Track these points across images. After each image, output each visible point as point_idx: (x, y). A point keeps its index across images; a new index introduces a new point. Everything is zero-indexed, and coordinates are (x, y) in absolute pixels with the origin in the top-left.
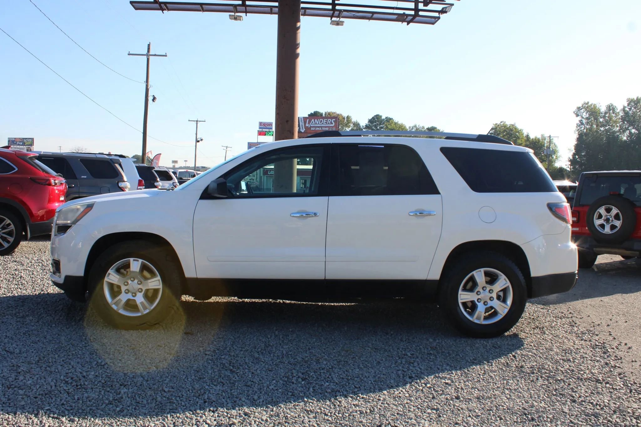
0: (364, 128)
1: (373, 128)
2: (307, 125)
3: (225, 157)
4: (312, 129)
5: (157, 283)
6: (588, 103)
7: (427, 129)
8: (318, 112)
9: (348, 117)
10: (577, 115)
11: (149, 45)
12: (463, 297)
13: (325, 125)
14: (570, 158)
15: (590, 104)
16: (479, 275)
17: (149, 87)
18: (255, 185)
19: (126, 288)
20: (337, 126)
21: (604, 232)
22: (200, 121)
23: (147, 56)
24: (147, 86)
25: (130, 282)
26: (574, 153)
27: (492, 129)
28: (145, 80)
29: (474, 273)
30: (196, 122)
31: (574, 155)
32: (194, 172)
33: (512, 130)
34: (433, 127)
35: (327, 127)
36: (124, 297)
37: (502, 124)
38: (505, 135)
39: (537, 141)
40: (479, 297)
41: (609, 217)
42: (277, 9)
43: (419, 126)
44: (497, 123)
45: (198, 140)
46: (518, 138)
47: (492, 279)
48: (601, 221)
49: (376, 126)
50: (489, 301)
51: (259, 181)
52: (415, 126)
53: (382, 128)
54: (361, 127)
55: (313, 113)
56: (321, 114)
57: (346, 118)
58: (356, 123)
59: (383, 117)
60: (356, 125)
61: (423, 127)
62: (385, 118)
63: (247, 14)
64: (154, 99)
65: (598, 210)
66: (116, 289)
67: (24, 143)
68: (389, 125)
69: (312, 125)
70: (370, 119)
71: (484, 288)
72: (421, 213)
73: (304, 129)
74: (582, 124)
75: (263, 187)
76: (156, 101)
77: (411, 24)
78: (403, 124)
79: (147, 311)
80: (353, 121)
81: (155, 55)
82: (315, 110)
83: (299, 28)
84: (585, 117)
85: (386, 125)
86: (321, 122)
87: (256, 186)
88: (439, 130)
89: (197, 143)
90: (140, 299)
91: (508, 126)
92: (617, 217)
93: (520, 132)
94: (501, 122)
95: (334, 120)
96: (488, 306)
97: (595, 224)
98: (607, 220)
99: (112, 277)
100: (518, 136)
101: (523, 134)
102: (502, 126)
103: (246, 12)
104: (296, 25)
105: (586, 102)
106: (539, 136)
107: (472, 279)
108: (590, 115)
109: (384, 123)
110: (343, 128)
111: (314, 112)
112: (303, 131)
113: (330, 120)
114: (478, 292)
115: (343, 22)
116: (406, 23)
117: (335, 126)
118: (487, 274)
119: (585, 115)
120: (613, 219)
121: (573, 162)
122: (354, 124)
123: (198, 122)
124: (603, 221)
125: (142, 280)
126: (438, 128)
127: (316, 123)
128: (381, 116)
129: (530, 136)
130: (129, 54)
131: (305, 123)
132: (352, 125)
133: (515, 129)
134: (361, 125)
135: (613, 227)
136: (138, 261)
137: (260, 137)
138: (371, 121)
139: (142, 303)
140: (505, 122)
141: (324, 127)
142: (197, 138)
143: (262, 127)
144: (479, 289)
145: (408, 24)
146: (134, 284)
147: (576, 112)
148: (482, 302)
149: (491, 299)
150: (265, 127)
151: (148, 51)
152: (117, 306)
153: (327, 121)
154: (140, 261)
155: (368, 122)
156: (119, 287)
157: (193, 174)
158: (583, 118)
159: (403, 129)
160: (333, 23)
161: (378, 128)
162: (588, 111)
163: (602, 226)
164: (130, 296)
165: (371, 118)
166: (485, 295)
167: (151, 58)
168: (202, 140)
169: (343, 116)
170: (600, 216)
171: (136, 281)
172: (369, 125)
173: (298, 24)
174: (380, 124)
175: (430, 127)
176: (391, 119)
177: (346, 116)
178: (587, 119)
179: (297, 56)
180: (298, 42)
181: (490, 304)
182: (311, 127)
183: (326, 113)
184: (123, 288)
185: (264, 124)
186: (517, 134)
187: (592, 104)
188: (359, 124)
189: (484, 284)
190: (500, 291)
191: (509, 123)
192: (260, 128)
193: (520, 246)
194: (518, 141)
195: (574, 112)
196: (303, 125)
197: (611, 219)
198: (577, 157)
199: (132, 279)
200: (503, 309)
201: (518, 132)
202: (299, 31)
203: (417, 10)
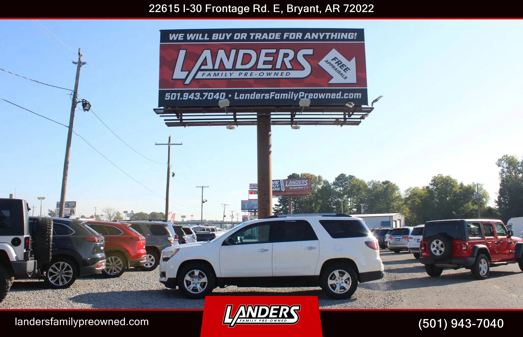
0: (332, 185)
1: (339, 184)
2: (286, 186)
3: (224, 213)
4: (290, 188)
5: (205, 280)
6: (507, 155)
7: (382, 183)
8: (296, 174)
9: (319, 177)
10: (499, 166)
11: (170, 138)
12: (330, 282)
13: (300, 185)
14: (496, 200)
15: (509, 156)
16: (336, 273)
17: (170, 166)
18: (247, 234)
19: (193, 282)
20: (309, 185)
21: (436, 255)
22: (205, 187)
23: (168, 145)
24: (168, 166)
25: (194, 279)
26: (499, 196)
27: (432, 181)
28: (167, 162)
29: (334, 272)
30: (202, 188)
31: (499, 197)
32: (204, 227)
33: (447, 181)
34: (387, 181)
35: (302, 186)
36: (192, 286)
37: (439, 176)
38: (442, 185)
39: (469, 188)
40: (337, 282)
41: (438, 246)
42: (256, 123)
43: (375, 181)
44: (435, 176)
45: (204, 201)
46: (453, 186)
47: (342, 274)
48: (435, 249)
49: (341, 183)
50: (341, 284)
51: (251, 231)
52: (373, 181)
53: (346, 184)
54: (330, 184)
55: (291, 175)
56: (298, 176)
57: (317, 177)
58: (326, 181)
59: (347, 176)
60: (326, 182)
61: (379, 182)
62: (348, 176)
63: (238, 126)
64: (173, 175)
65: (432, 243)
66: (189, 283)
67: (69, 206)
68: (351, 181)
69: (290, 186)
70: (336, 177)
71: (339, 278)
72: (311, 248)
73: (284, 189)
74: (504, 172)
75: (253, 236)
76: (175, 176)
77: (343, 126)
78: (363, 180)
79: (202, 291)
80: (323, 179)
81: (174, 144)
82: (293, 173)
83: (270, 135)
84: (505, 167)
85: (350, 182)
86: (297, 183)
87: (249, 235)
88: (392, 183)
89: (203, 203)
90: (198, 286)
91: (444, 178)
92: (442, 246)
93: (454, 182)
94: (439, 175)
95: (307, 180)
96: (341, 286)
97: (432, 250)
98: (437, 248)
99: (187, 278)
100: (453, 185)
101: (457, 183)
102: (440, 178)
103: (237, 125)
104: (268, 133)
105: (505, 155)
106: (470, 184)
107: (333, 275)
108: (509, 165)
109: (348, 180)
110: (316, 185)
111: (293, 174)
112: (283, 190)
113: (304, 181)
114: (336, 280)
115: (299, 127)
116: (340, 126)
117: (308, 185)
118: (340, 272)
119: (505, 165)
120: (440, 247)
121: (499, 203)
122: (324, 182)
123: (203, 188)
124: (435, 248)
125: (199, 279)
126: (391, 182)
127: (293, 183)
128: (345, 175)
129: (463, 184)
130: (156, 144)
131: (285, 184)
132: (322, 183)
133: (450, 180)
134: (330, 182)
135: (441, 252)
136: (198, 271)
137: (250, 195)
138: (337, 179)
139: (199, 288)
140: (442, 175)
141: (299, 186)
142: (203, 199)
143: (252, 187)
144: (337, 278)
145: (341, 126)
146: (196, 280)
147: (497, 164)
148: (339, 284)
149: (342, 283)
150: (254, 187)
151: (169, 142)
152: (189, 289)
153: (302, 181)
154: (199, 271)
155: (335, 180)
156: (190, 282)
157: (203, 229)
158: (504, 167)
159: (363, 184)
160: (293, 128)
161: (343, 184)
162: (507, 162)
163: (435, 251)
164: (194, 285)
165: (338, 176)
166: (339, 281)
167: (171, 146)
168: (206, 201)
169: (315, 176)
170: (434, 246)
171: (197, 279)
172: (336, 182)
173: (270, 133)
174: (345, 181)
175: (384, 181)
176: (353, 177)
177: (318, 176)
178: (507, 168)
179: (270, 153)
180: (270, 144)
181: (342, 285)
182: (289, 187)
183: (301, 174)
184: (192, 282)
185: (253, 185)
186: (452, 183)
187: (510, 156)
188: (328, 182)
189: (339, 276)
190: (346, 279)
191: (445, 175)
192: (250, 188)
193: (353, 260)
194: (453, 189)
195: (496, 163)
196: (284, 186)
197: (439, 247)
198: (501, 199)
199: (195, 278)
200: (348, 287)
201: (453, 182)
202: (270, 137)
203: (345, 118)
